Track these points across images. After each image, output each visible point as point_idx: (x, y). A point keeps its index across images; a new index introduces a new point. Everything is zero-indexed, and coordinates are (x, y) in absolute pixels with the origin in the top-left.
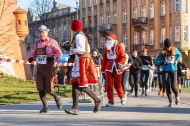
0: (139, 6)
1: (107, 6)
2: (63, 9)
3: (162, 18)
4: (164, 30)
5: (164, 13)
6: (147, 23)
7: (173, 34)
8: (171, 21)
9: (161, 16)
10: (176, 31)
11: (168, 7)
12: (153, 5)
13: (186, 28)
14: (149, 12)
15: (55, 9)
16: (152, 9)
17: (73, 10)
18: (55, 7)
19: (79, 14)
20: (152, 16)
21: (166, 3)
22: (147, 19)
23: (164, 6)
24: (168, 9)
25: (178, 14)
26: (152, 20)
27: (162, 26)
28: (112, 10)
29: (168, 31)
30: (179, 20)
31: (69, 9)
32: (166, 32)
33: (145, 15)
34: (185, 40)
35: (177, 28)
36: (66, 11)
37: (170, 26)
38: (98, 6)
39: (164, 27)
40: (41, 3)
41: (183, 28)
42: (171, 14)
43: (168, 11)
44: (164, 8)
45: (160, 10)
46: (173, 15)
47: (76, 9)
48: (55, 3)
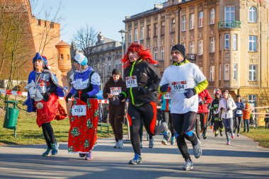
0: (187, 42)
1: (154, 41)
2: (108, 43)
3: (212, 55)
4: (213, 67)
5: (213, 50)
6: (195, 60)
7: (223, 72)
8: (220, 58)
9: (210, 53)
10: (226, 69)
11: (218, 43)
12: (202, 41)
13: (236, 66)
14: (198, 48)
15: (99, 43)
16: (201, 45)
17: (118, 45)
18: (99, 41)
19: (125, 49)
20: (201, 52)
21: (215, 39)
22: (195, 55)
23: (213, 43)
24: (218, 46)
25: (228, 51)
26: (201, 57)
27: (212, 63)
28: (159, 46)
29: (217, 69)
30: (229, 58)
31: (114, 43)
32: (215, 70)
33: (193, 51)
34: (235, 78)
35: (227, 66)
36: (111, 46)
37: (220, 63)
38: (145, 41)
39: (213, 64)
40: (85, 36)
41: (233, 66)
42: (220, 52)
43: (218, 48)
44: (214, 45)
45: (209, 46)
46: (222, 52)
47: (121, 43)
48: (99, 37)
